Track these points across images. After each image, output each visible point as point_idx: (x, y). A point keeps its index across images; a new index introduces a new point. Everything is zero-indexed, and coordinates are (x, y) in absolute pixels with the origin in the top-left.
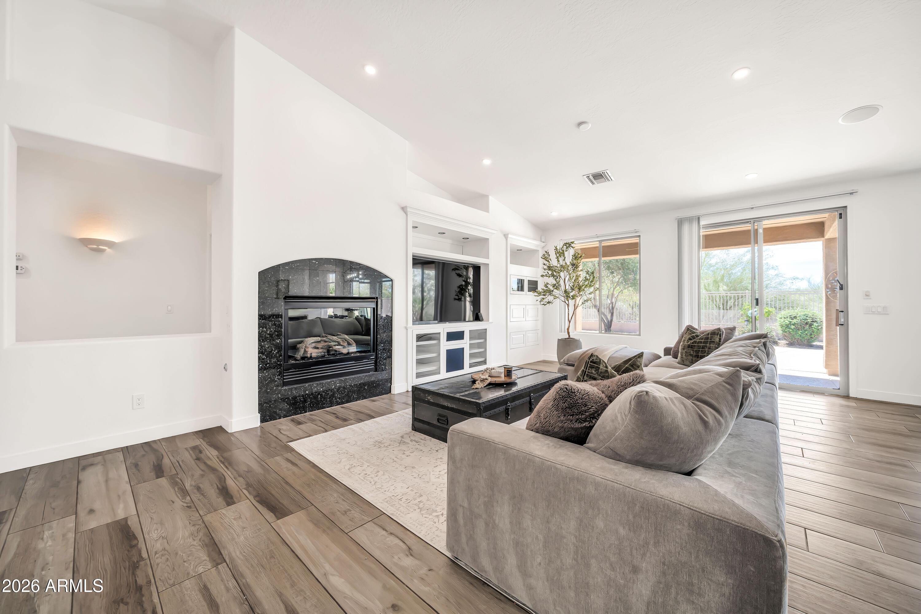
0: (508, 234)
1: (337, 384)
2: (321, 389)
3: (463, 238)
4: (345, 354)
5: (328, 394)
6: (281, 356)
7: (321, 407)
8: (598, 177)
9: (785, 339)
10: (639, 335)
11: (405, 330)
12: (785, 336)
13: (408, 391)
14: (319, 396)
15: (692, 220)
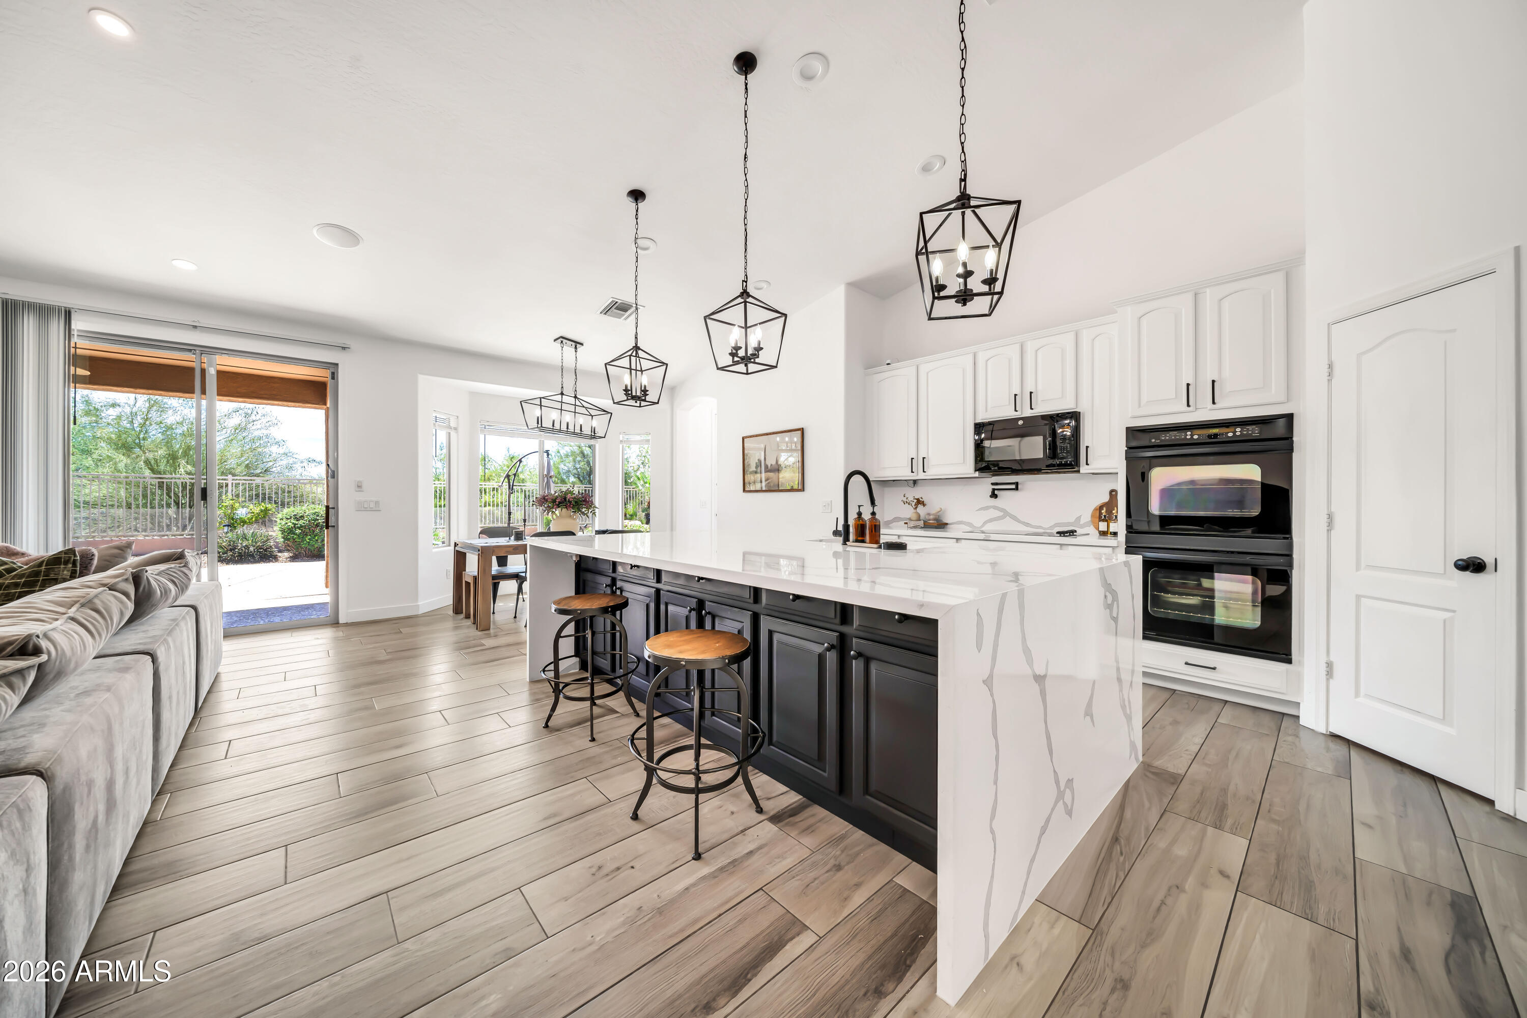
9: (288, 550)
12: (288, 545)
15: (50, 312)
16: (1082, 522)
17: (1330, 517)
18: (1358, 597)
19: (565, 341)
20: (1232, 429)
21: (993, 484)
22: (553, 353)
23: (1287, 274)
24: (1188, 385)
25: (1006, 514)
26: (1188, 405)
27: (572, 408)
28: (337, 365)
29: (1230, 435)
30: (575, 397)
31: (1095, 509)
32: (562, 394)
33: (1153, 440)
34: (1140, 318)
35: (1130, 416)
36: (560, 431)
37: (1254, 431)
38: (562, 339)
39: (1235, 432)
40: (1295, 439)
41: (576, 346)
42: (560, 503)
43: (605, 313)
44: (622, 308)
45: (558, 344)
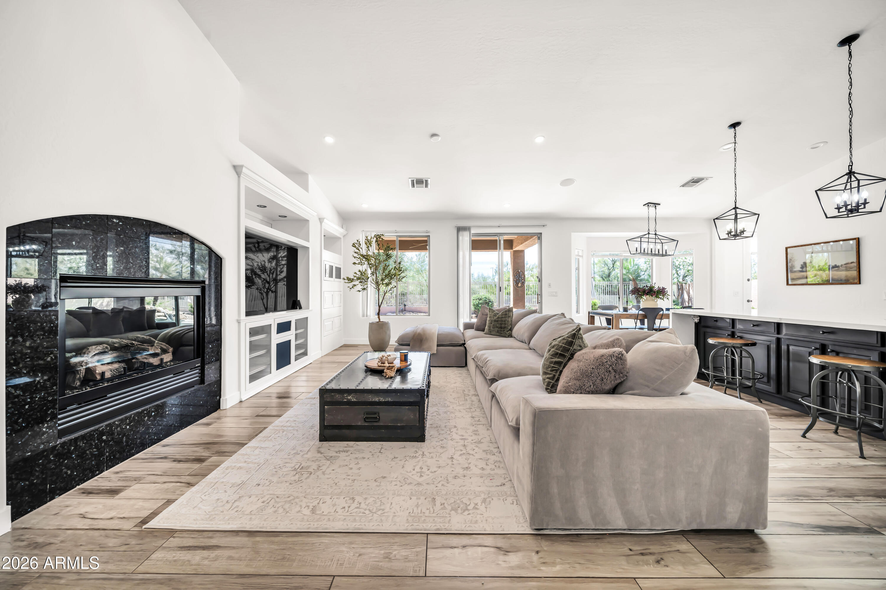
0: (324, 218)
1: (152, 413)
2: (128, 427)
3: (280, 216)
4: (156, 366)
5: (138, 432)
6: (56, 385)
7: (127, 455)
8: (420, 182)
9: (475, 314)
10: (429, 315)
11: (237, 324)
12: (476, 312)
13: (241, 402)
14: (124, 439)
15: (466, 229)
19: (650, 204)
22: (644, 211)
27: (654, 241)
28: (541, 233)
30: (656, 234)
32: (649, 233)
36: (648, 254)
38: (648, 204)
41: (655, 206)
42: (648, 293)
43: (683, 186)
44: (696, 181)
45: (646, 207)
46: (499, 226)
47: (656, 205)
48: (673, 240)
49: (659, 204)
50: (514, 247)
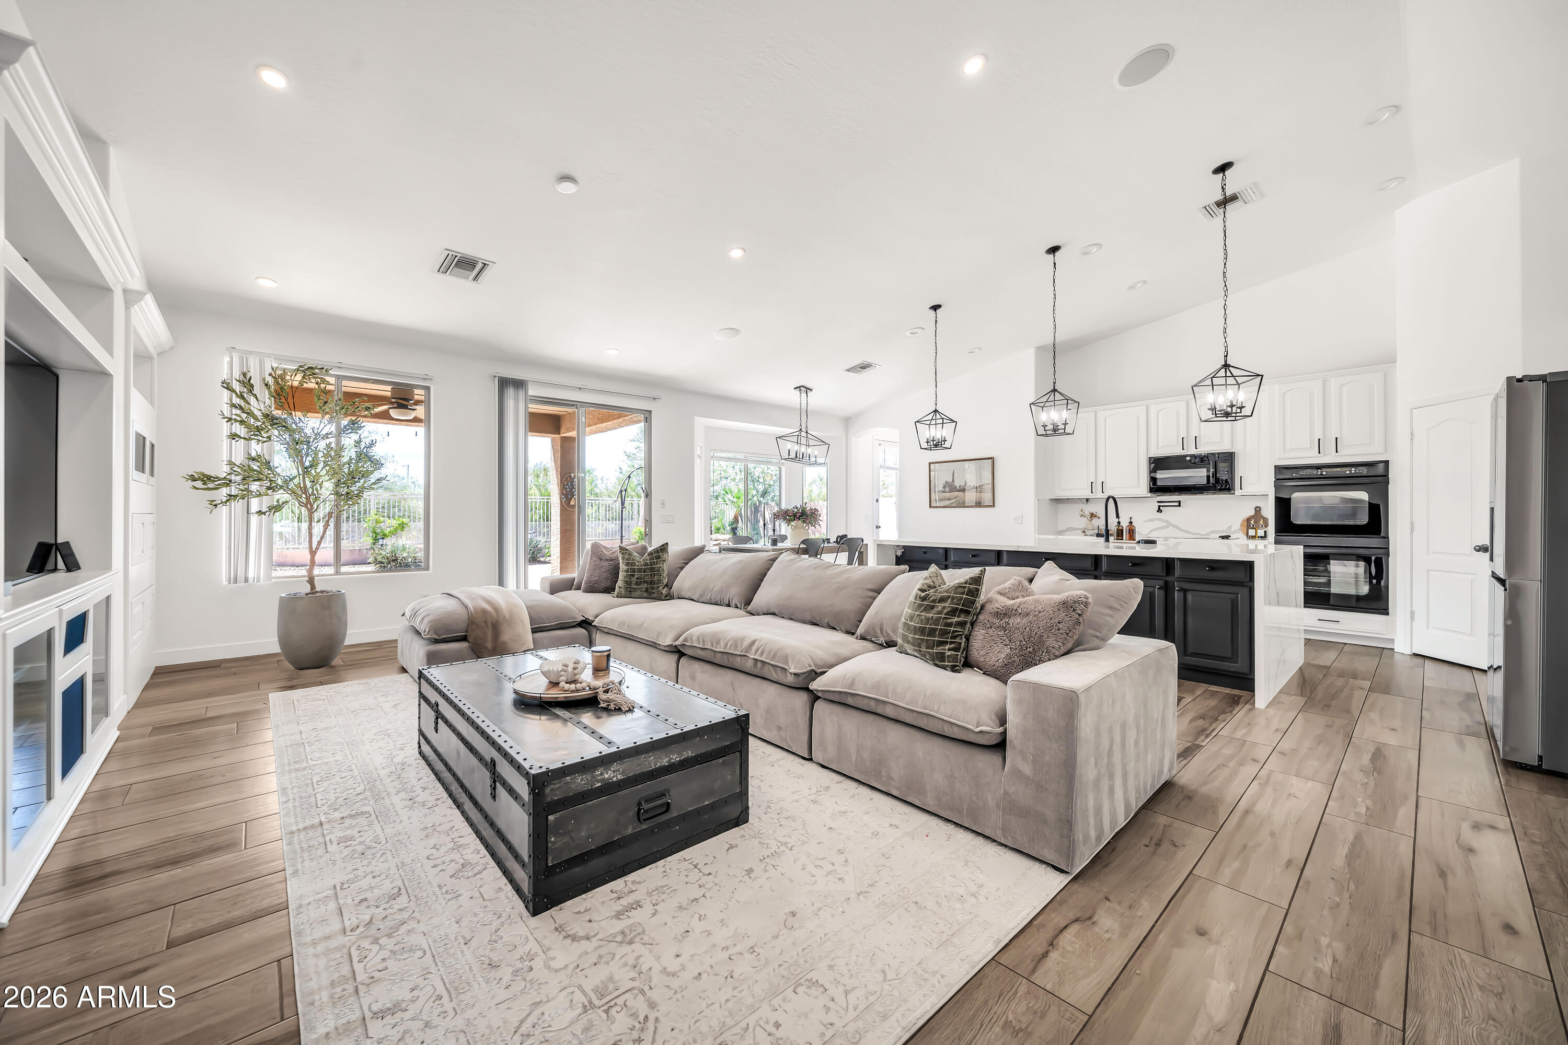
8: (466, 265)
15: (519, 384)
16: (1232, 530)
17: (1412, 524)
18: (1428, 571)
19: (802, 388)
20: (1349, 469)
21: (1158, 502)
22: (794, 398)
23: (1385, 373)
24: (1319, 439)
25: (1169, 524)
26: (1319, 453)
29: (1348, 472)
30: (807, 432)
31: (1244, 521)
32: (800, 430)
33: (1294, 475)
34: (1284, 393)
35: (1277, 457)
37: (1364, 471)
38: (800, 387)
39: (1351, 471)
40: (1389, 476)
41: (807, 393)
42: (799, 517)
43: (848, 370)
44: (864, 367)
45: (797, 392)
46: (580, 388)
47: (808, 389)
48: (824, 442)
49: (811, 390)
50: (562, 430)
